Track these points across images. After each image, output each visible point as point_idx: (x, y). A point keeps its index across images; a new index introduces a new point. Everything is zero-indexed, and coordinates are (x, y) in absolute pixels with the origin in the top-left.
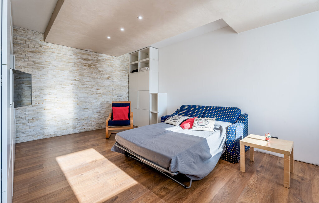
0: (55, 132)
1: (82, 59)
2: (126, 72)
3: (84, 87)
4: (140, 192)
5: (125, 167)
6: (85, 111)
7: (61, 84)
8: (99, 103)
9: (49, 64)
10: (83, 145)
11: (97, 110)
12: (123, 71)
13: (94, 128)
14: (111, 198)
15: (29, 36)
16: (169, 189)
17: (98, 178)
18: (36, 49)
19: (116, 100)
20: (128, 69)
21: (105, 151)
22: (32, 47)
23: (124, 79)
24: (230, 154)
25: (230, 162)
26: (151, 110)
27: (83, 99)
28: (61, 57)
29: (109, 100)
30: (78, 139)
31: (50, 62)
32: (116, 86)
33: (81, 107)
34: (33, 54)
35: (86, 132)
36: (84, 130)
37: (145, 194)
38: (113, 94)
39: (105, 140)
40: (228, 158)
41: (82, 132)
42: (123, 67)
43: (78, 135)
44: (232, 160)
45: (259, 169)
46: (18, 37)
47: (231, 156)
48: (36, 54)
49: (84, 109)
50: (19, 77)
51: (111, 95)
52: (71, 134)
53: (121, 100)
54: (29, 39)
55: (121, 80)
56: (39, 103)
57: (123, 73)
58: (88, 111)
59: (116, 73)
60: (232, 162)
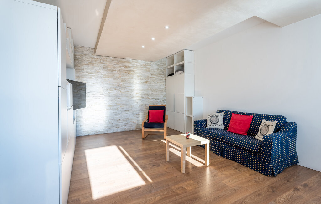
0: (103, 130)
1: (123, 67)
2: (163, 76)
3: (125, 92)
4: (159, 188)
5: (152, 165)
6: (127, 113)
7: (107, 90)
8: (138, 106)
9: (98, 73)
10: (123, 143)
11: (136, 112)
12: (160, 75)
13: (134, 128)
14: (135, 188)
15: (85, 52)
16: (186, 190)
17: (129, 170)
18: (89, 62)
19: (154, 103)
20: (165, 73)
21: (139, 150)
22: (87, 60)
23: (161, 83)
24: (265, 165)
25: (264, 174)
26: (186, 114)
27: (124, 102)
28: (107, 66)
29: (147, 103)
30: (120, 137)
31: (99, 71)
32: (154, 89)
33: (123, 109)
34: (87, 66)
35: (128, 131)
36: (125, 130)
37: (164, 190)
38: (151, 97)
39: (141, 140)
40: (262, 170)
41: (124, 132)
42: (160, 71)
43: (120, 134)
44: (267, 172)
45: (299, 187)
46: (77, 54)
47: (266, 168)
48: (89, 66)
49: (126, 111)
50: (79, 85)
51: (149, 98)
52: (115, 133)
53: (159, 103)
54: (85, 54)
55: (158, 84)
56: (91, 106)
57: (160, 77)
58: (129, 113)
59: (153, 77)
60: (267, 175)
